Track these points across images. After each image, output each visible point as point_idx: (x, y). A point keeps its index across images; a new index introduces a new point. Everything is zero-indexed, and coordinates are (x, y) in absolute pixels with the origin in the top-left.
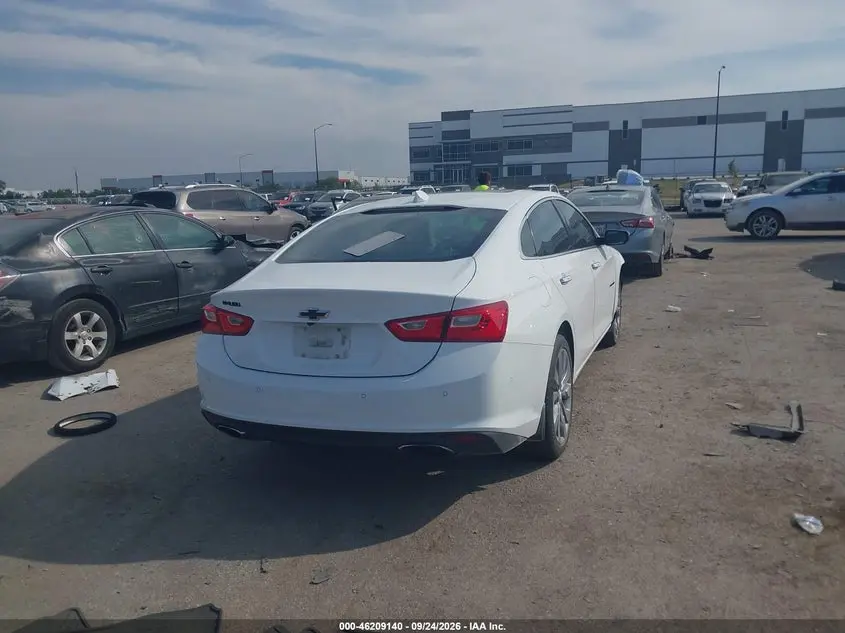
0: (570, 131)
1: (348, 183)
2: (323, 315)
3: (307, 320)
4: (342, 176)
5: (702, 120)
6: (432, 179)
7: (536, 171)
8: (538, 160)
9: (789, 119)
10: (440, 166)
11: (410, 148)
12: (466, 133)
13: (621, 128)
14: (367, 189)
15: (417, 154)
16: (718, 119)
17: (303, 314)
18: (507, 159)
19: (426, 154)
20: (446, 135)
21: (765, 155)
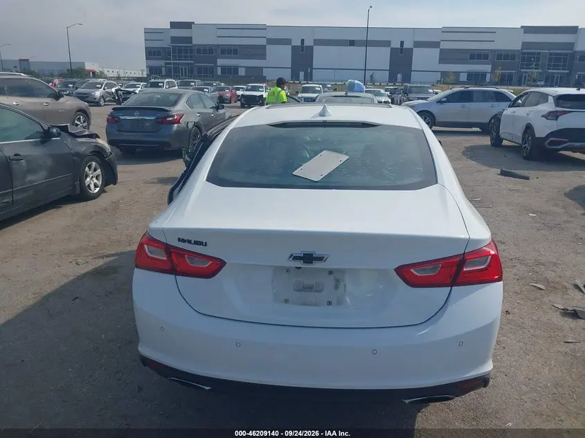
0: (265, 43)
1: (94, 73)
2: (320, 259)
3: (299, 264)
4: (88, 66)
5: (352, 43)
6: (164, 73)
7: (242, 72)
8: (243, 64)
9: (404, 47)
10: (170, 64)
11: (146, 48)
12: (189, 39)
13: (300, 44)
14: (110, 78)
15: (151, 53)
16: (366, 43)
17: (296, 258)
18: (220, 62)
19: (159, 53)
20: (174, 39)
21: (390, 70)
